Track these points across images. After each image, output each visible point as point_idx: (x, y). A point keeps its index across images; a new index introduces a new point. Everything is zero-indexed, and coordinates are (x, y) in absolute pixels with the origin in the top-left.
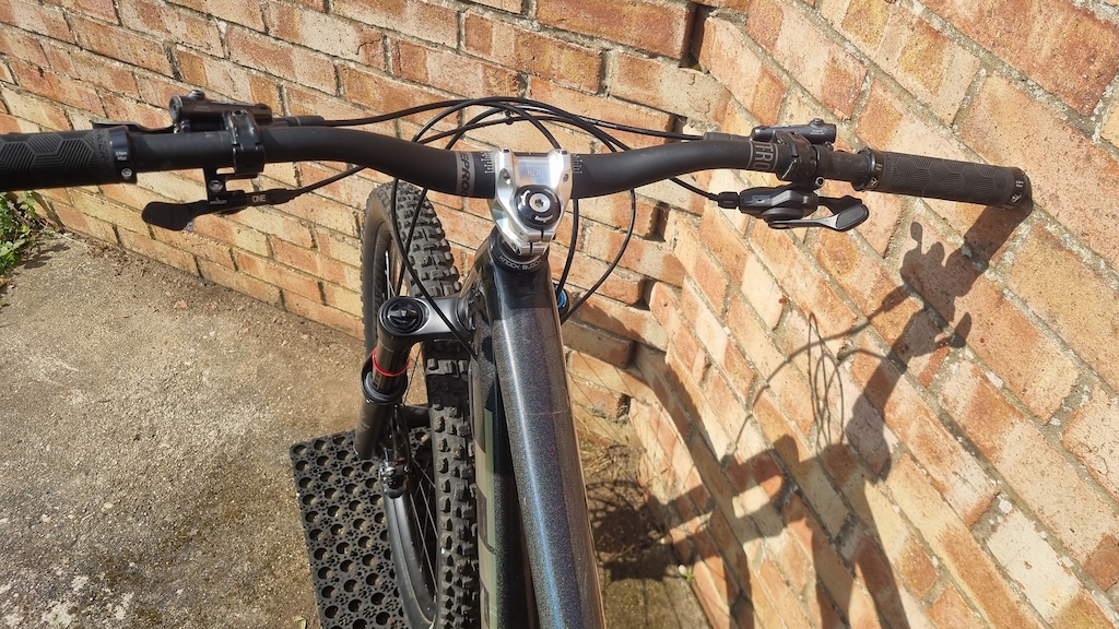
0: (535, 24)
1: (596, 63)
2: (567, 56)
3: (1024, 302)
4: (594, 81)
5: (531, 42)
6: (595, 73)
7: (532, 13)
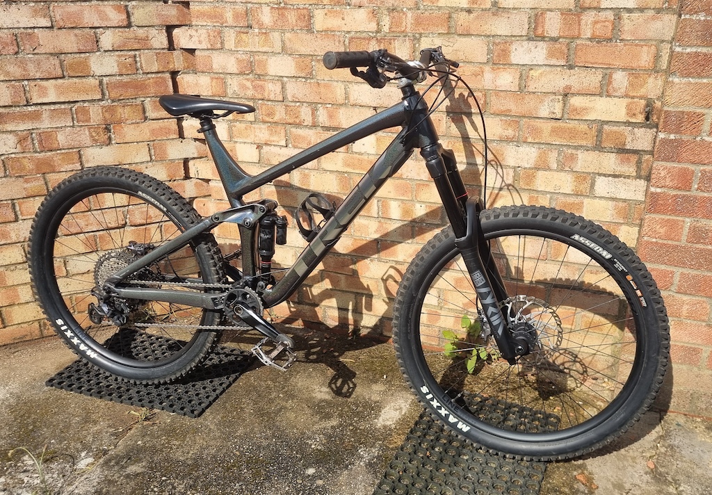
0: (109, 101)
1: (141, 108)
2: (127, 109)
3: (323, 80)
4: (142, 116)
5: (110, 109)
6: (141, 112)
7: (107, 97)
